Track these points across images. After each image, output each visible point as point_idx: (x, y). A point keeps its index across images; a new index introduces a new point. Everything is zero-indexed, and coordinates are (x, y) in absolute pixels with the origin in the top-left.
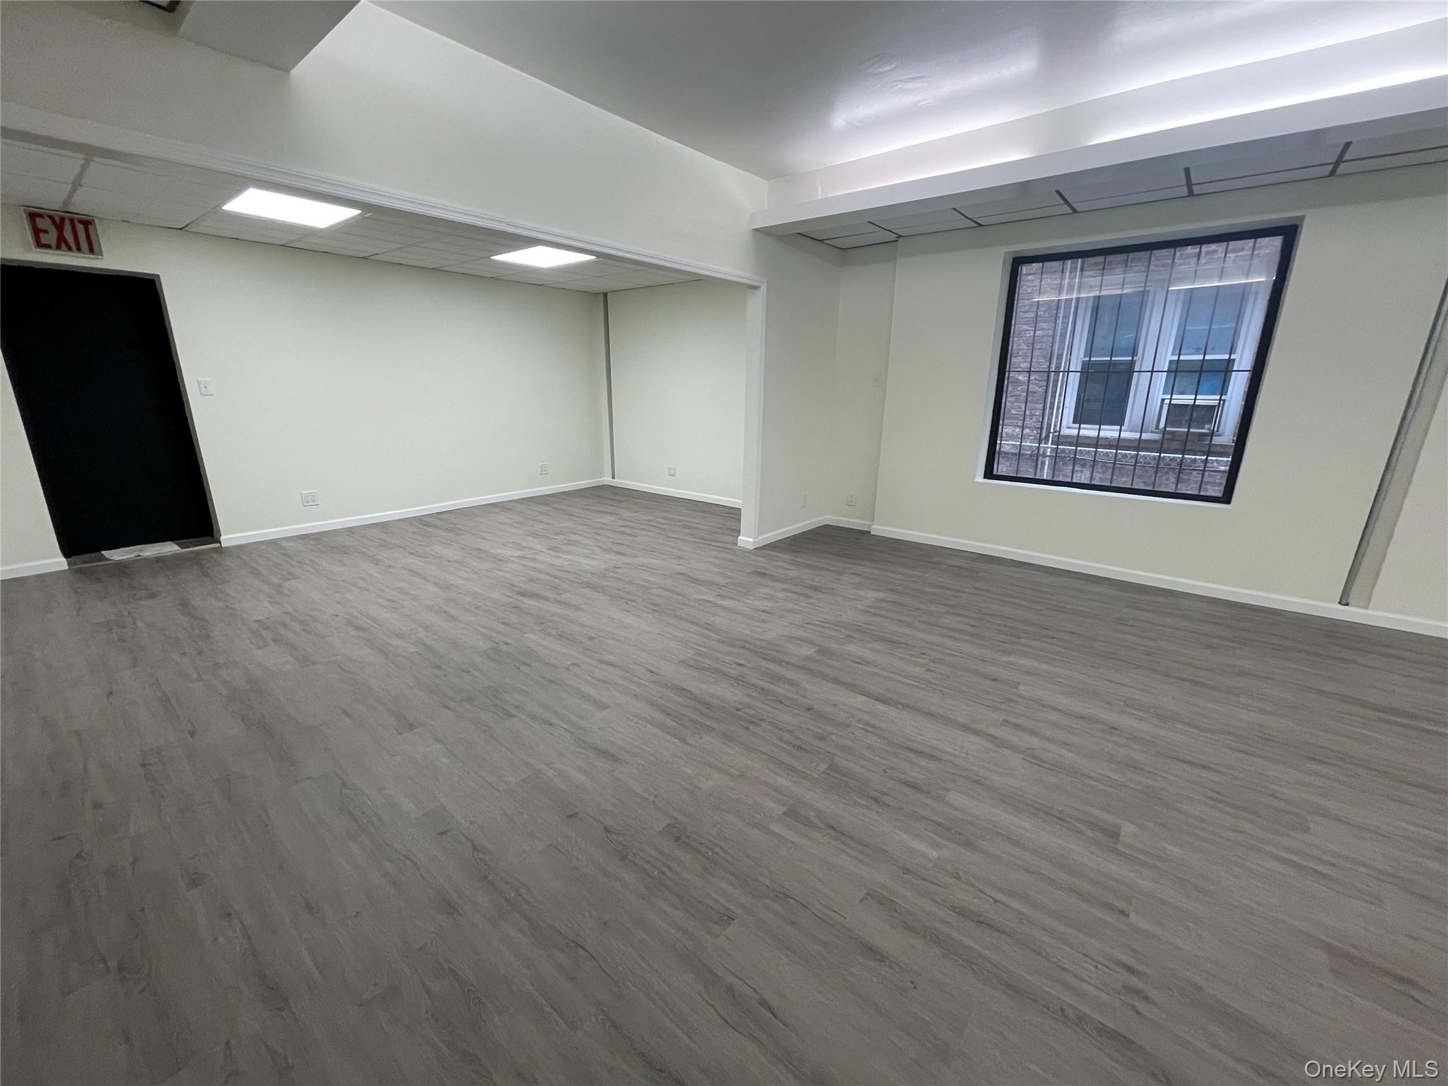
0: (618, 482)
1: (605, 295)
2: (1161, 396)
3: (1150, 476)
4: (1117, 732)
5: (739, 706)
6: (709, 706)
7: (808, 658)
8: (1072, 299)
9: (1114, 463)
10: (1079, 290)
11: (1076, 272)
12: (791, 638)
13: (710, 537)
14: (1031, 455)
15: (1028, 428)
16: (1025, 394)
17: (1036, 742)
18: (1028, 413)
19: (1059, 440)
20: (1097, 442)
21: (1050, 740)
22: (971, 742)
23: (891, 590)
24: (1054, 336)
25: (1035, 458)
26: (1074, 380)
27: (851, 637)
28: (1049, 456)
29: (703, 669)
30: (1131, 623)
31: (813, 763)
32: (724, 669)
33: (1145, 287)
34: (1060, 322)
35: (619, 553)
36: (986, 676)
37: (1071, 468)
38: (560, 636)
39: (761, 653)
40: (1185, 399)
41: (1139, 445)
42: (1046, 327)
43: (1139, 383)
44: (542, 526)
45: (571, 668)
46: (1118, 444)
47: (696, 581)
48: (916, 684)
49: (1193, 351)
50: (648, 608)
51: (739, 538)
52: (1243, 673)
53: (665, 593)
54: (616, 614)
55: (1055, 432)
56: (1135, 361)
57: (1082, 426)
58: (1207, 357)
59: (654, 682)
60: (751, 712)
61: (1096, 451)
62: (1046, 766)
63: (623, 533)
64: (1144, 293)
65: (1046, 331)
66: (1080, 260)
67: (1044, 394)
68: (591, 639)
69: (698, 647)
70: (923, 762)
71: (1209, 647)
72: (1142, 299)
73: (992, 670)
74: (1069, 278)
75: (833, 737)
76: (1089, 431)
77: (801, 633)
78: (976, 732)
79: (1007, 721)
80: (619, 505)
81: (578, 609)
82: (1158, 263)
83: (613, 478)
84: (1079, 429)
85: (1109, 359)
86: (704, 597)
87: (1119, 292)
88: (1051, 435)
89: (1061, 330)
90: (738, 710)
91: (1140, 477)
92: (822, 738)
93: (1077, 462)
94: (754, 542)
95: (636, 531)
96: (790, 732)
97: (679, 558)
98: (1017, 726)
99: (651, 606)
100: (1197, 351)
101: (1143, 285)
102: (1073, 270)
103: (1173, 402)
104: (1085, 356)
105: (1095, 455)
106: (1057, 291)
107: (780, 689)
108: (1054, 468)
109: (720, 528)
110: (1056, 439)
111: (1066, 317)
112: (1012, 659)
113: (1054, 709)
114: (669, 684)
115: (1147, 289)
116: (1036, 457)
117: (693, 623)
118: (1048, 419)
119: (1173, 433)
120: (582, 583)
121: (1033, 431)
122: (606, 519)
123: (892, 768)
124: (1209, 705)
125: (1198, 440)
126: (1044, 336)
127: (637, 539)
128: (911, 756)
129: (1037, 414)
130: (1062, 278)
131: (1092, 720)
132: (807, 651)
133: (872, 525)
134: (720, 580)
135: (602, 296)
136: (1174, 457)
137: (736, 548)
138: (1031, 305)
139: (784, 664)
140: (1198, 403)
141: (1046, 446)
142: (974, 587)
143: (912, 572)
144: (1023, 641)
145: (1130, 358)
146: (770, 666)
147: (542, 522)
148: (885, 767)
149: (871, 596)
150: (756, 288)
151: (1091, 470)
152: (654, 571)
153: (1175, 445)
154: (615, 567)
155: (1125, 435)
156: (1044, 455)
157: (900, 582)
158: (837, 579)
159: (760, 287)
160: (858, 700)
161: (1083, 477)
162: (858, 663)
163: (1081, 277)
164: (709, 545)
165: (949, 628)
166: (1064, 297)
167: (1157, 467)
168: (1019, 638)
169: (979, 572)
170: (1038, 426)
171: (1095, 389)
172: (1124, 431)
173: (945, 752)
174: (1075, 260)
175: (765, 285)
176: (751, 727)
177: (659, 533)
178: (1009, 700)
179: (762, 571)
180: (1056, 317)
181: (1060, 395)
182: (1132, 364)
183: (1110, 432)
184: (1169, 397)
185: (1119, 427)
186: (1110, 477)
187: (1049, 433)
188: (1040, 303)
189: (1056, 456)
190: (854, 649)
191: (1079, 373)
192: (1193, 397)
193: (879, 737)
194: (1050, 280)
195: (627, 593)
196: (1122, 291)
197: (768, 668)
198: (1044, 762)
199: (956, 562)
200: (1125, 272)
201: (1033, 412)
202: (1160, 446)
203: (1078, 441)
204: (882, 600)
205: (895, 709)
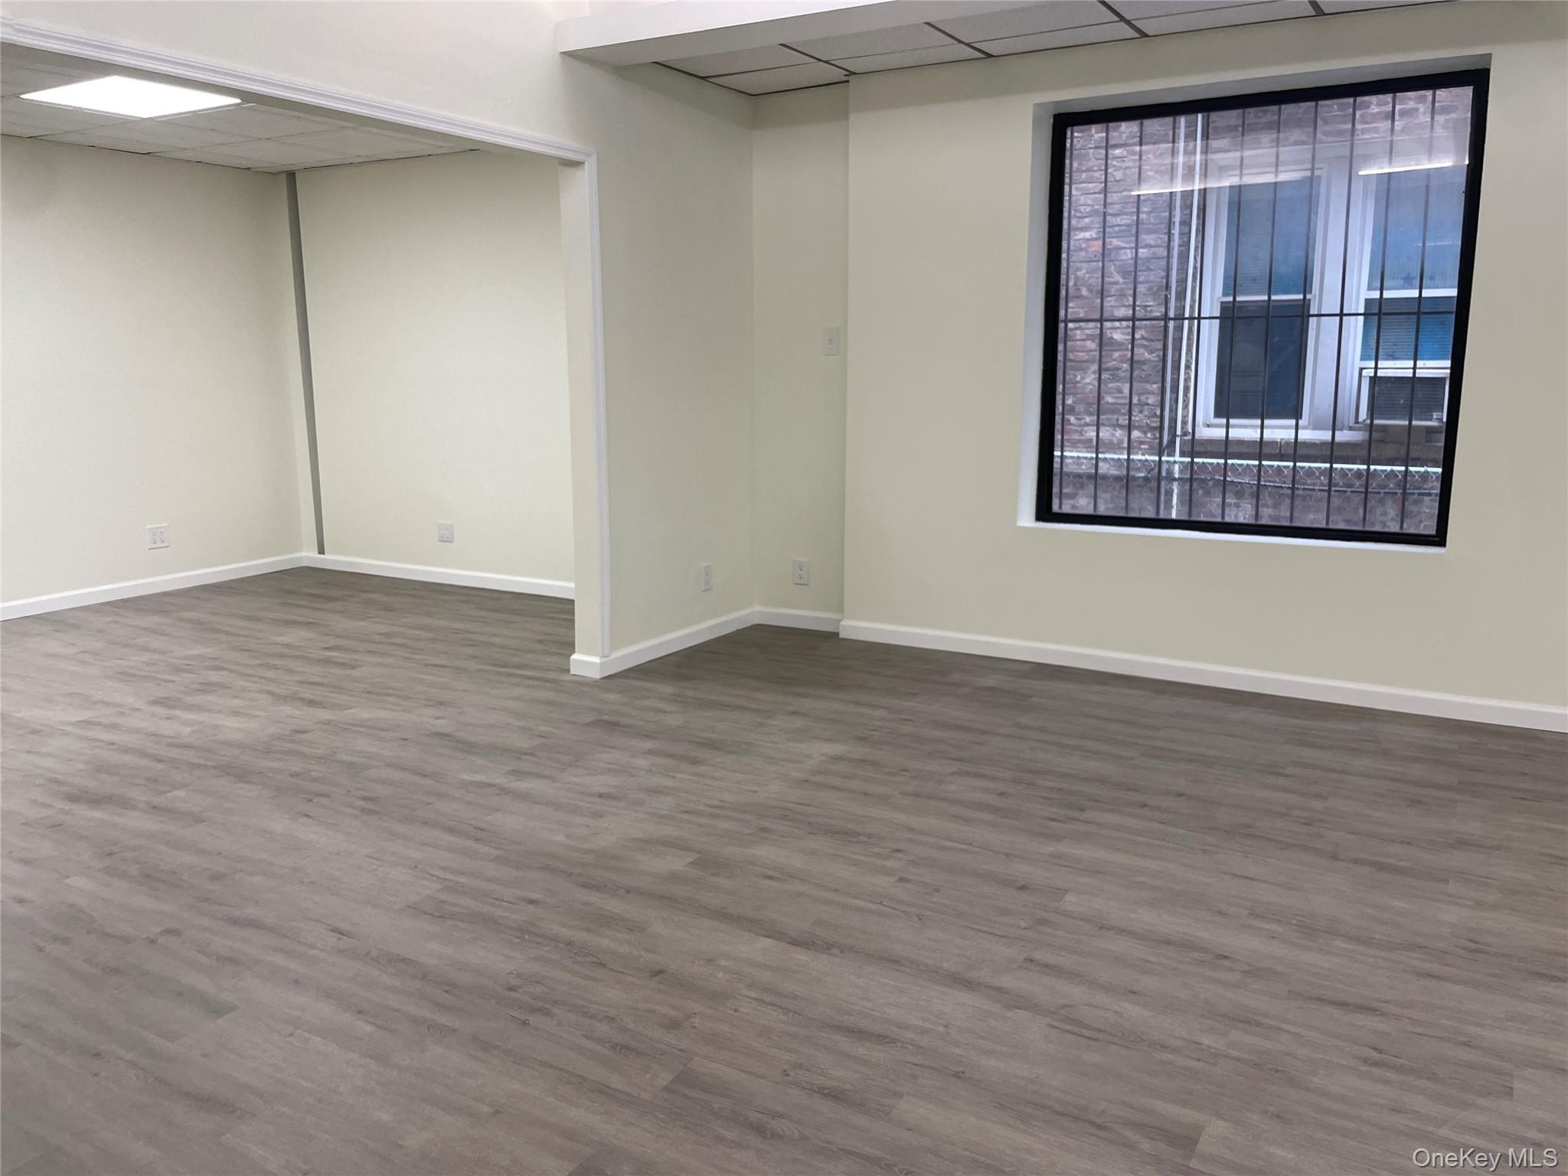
0: (332, 559)
1: (291, 176)
2: (1358, 364)
3: (1356, 510)
4: (1227, 963)
5: (515, 982)
6: (451, 987)
7: (675, 877)
8: (1193, 191)
9: (1293, 489)
10: (1205, 175)
11: (1196, 140)
12: (646, 844)
13: (516, 660)
14: (1146, 479)
15: (1138, 428)
16: (1125, 366)
17: (1076, 993)
18: (1135, 401)
19: (1194, 448)
20: (1260, 449)
21: (1107, 988)
22: (957, 1005)
23: (860, 739)
24: (1169, 257)
25: (1154, 484)
26: (1210, 334)
27: (764, 830)
28: (1180, 479)
29: (453, 916)
30: (1289, 770)
31: (648, 1073)
32: (499, 912)
33: (1313, 170)
34: (1176, 231)
35: (311, 703)
36: (1006, 883)
37: (1219, 500)
38: (148, 876)
39: (580, 875)
40: (1396, 368)
41: (1332, 452)
42: (1152, 243)
43: (1321, 337)
44: (146, 657)
45: (162, 940)
46: (1296, 451)
47: (468, 747)
48: (873, 907)
49: (1401, 282)
50: (355, 808)
51: (574, 657)
52: (1461, 843)
53: (398, 776)
54: (280, 824)
55: (1185, 434)
56: (1309, 300)
57: (1232, 421)
58: (1426, 293)
59: (340, 951)
60: (538, 990)
61: (1260, 465)
62: (1086, 1033)
63: (328, 662)
64: (1311, 182)
65: (1154, 249)
66: (1200, 116)
67: (1161, 364)
68: (217, 877)
69: (450, 876)
70: (861, 1050)
71: (1415, 802)
72: (1308, 192)
73: (1021, 870)
74: (1186, 152)
75: (697, 1021)
76: (1245, 430)
77: (669, 831)
78: (969, 985)
79: (1031, 960)
80: (325, 606)
81: (198, 819)
82: (1328, 128)
83: (321, 551)
84: (1228, 426)
85: (1266, 298)
86: (478, 778)
87: (1269, 178)
88: (1178, 440)
89: (1180, 246)
90: (511, 989)
91: (1340, 510)
92: (673, 1025)
93: (1228, 488)
94: (602, 664)
95: (356, 657)
96: (611, 1019)
97: (442, 703)
98: (1048, 968)
99: (361, 803)
100: (1407, 283)
101: (1309, 166)
102: (1191, 136)
103: (1380, 373)
104: (1225, 294)
105: (1259, 471)
106: (1167, 177)
107: (604, 941)
108: (1189, 501)
109: (540, 642)
110: (1188, 448)
111: (1186, 223)
112: (1063, 848)
113: (1121, 931)
114: (374, 953)
115: (1317, 173)
116: (1158, 479)
117: (451, 830)
118: (1171, 410)
119: (1385, 428)
120: (215, 768)
121: (1145, 433)
122: (295, 636)
123: (800, 1066)
124: (1395, 903)
125: (1427, 442)
126: (1150, 258)
127: (356, 673)
128: (842, 1042)
129: (1150, 402)
130: (1174, 153)
131: (1186, 945)
132: (676, 863)
133: (840, 620)
134: (523, 743)
135: (284, 177)
136: (1392, 471)
137: (566, 677)
138: (1125, 202)
139: (622, 892)
140: (1420, 373)
141: (1171, 459)
142: (1019, 726)
143: (906, 703)
144: (1090, 815)
145: (1301, 297)
146: (592, 899)
147: (146, 649)
148: (786, 1067)
149: (819, 751)
150: (576, 164)
151: (1254, 502)
152: (384, 734)
153: (1390, 451)
154: (297, 732)
155: (1305, 435)
156: (1170, 478)
157: (879, 723)
158: (761, 725)
159: (584, 163)
160: (756, 948)
161: (1243, 514)
162: (770, 878)
163: (1206, 151)
164: (510, 675)
165: (955, 802)
166: (1178, 187)
167: (1366, 493)
168: (1083, 810)
169: (1030, 696)
170: (1154, 425)
171: (1249, 353)
172: (1305, 428)
173: (905, 1027)
174: (1192, 117)
175: (594, 159)
176: (533, 1020)
177: (406, 659)
178: (1043, 922)
179: (612, 718)
180: (1170, 224)
181: (1188, 367)
182: (1305, 304)
183: (1279, 431)
184: (1372, 364)
185: (1293, 422)
186: (1288, 514)
187: (1173, 435)
188: (1142, 198)
189: (1192, 479)
190: (766, 853)
191: (1218, 321)
192: (1411, 364)
193: (787, 1011)
194: (1154, 155)
195: (316, 780)
196: (1276, 175)
197: (588, 904)
198: (1087, 1027)
199: (990, 681)
200: (1277, 143)
201: (1143, 398)
202: (1366, 452)
203: (1227, 448)
204: (837, 758)
205: (826, 956)
